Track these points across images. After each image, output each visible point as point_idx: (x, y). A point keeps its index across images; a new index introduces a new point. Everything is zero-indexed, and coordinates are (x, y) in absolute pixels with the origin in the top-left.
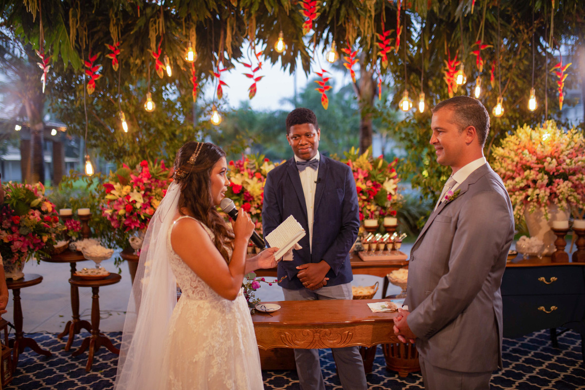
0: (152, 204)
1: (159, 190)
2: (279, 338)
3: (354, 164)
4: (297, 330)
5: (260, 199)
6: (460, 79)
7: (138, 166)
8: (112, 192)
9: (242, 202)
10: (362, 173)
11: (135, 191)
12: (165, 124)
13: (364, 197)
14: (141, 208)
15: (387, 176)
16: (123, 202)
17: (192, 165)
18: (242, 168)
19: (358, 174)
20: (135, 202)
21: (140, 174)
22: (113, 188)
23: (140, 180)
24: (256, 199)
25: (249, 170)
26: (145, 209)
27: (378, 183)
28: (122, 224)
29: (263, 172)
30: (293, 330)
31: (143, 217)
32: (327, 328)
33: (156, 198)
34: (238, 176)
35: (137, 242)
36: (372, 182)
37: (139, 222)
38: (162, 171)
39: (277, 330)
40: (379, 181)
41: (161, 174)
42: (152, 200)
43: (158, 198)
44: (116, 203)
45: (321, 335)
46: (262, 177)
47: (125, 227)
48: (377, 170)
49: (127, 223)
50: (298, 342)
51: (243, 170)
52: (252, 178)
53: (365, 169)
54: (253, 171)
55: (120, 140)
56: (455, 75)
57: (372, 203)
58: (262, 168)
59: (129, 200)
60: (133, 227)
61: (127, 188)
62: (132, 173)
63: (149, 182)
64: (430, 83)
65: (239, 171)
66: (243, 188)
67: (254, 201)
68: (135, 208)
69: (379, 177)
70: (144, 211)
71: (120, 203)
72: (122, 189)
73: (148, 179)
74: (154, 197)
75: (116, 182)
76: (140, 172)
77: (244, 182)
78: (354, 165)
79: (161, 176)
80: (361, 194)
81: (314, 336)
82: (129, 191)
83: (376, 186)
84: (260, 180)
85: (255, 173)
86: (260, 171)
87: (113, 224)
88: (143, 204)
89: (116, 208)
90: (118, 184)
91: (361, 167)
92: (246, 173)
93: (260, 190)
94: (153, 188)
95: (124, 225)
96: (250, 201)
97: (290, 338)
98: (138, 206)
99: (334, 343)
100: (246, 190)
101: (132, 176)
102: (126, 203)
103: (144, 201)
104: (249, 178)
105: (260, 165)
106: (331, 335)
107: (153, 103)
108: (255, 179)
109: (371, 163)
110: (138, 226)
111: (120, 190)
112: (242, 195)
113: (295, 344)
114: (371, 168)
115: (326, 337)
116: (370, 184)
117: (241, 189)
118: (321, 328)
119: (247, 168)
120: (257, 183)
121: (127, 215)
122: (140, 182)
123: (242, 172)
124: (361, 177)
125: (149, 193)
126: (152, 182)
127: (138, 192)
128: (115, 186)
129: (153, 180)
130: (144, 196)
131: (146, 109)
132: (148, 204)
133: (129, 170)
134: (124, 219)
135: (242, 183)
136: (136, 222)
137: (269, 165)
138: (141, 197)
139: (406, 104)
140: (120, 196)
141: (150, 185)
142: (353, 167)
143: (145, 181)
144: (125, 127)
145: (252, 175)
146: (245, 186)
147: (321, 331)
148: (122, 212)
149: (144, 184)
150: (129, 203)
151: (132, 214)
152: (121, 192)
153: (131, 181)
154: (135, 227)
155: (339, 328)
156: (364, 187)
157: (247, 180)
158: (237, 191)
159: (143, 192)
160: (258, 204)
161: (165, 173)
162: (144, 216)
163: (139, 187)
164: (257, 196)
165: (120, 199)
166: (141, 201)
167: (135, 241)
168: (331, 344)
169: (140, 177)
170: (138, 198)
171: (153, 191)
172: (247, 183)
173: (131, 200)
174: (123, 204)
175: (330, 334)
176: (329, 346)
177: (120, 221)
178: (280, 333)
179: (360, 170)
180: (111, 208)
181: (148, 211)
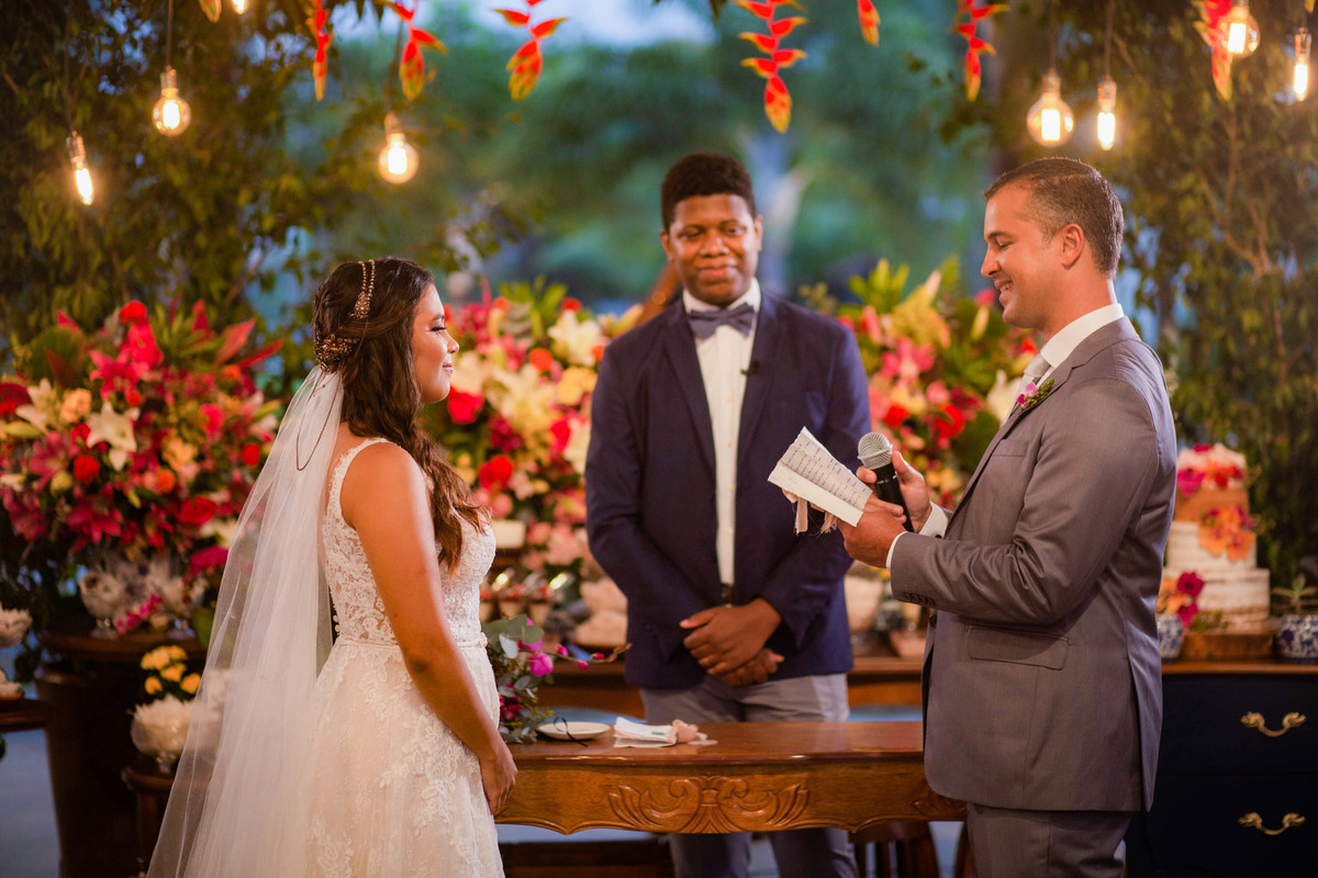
0: (166, 456)
1: (191, 407)
2: (605, 801)
3: (887, 322)
4: (655, 780)
5: (544, 445)
6: (1237, 36)
7: (113, 322)
8: (22, 411)
9: (481, 453)
10: (916, 358)
11: (108, 407)
12: (193, 167)
13: (916, 442)
14: (126, 467)
15: (999, 366)
16: (61, 445)
17: (363, 320)
18: (483, 334)
19: (899, 357)
20: (105, 447)
21: (120, 350)
22: (27, 401)
23: (125, 371)
24: (531, 443)
25: (509, 342)
26: (141, 471)
27: (969, 392)
28: (55, 527)
29: (558, 348)
30: (643, 778)
31: (135, 500)
32: (739, 775)
33: (180, 435)
34: (469, 360)
35: (107, 589)
36: (949, 387)
37: (119, 517)
38: (201, 340)
39: (600, 778)
40: (975, 386)
41: (198, 348)
42: (164, 441)
43: (187, 434)
44: (35, 450)
45: (723, 794)
46: (555, 367)
47: (69, 536)
48: (967, 347)
49: (77, 520)
50: (656, 815)
51: (488, 340)
52: (518, 370)
53: (925, 344)
54: (525, 344)
55: (40, 224)
56: (1223, 26)
57: (943, 461)
58: (554, 332)
59: (85, 438)
60: (97, 536)
61: (77, 400)
62: (92, 347)
63: (158, 376)
64: (1176, 32)
65: (469, 345)
66: (487, 404)
67: (524, 449)
68: (107, 469)
69: (975, 371)
70: (136, 480)
71: (51, 451)
72: (61, 399)
73: (153, 367)
74: (173, 432)
75: (36, 381)
76: (118, 341)
77: (490, 384)
78: (886, 328)
79: (194, 356)
80: (904, 431)
81: (702, 796)
82: (86, 408)
83: (959, 401)
84: (547, 376)
85: (528, 351)
86: (546, 343)
87: (21, 527)
88: (135, 456)
89: (36, 467)
90: (45, 384)
91: (911, 334)
92: (496, 350)
93: (546, 410)
94: (169, 400)
95: (64, 527)
96: (513, 453)
97: (636, 801)
98: (117, 460)
99: (756, 818)
100: (497, 412)
101: (97, 357)
102: (74, 451)
103: (139, 445)
104: (506, 368)
105: (548, 323)
106: (750, 796)
107: (184, 106)
108: (531, 372)
109: (948, 319)
110: (115, 531)
111: (53, 406)
112: (486, 429)
113: (649, 819)
114: (944, 337)
115: (736, 799)
116: (940, 395)
117: (478, 408)
118: (722, 774)
119: (502, 334)
120: (537, 387)
121: (78, 491)
122: (123, 377)
123: (483, 348)
124: (909, 369)
125: (154, 417)
126: (166, 376)
127: (118, 411)
128: (33, 392)
129: (173, 369)
130: (139, 426)
131: (158, 126)
132: (152, 457)
133: (76, 333)
134: (65, 509)
135: (485, 387)
136: (110, 519)
137: (580, 320)
138: (129, 430)
139: (1050, 122)
140: (50, 428)
141: (160, 387)
142: (883, 332)
143: (145, 374)
144: (84, 184)
145: (519, 359)
146: (492, 397)
147: (721, 782)
148: (61, 481)
149: (138, 384)
150: (86, 450)
151: (92, 489)
152: (57, 414)
153: (94, 374)
154: (104, 536)
155: (772, 774)
156: (915, 404)
157: (502, 376)
158: (462, 415)
159: (134, 413)
160: (539, 462)
161: (208, 346)
162: (141, 497)
163: (120, 396)
164: (537, 435)
165: (53, 437)
166: (130, 444)
167: (100, 587)
168: (748, 820)
169: (122, 359)
170: (116, 433)
171: (171, 408)
172: (502, 387)
173: (92, 440)
174: (62, 455)
175: (747, 791)
176: (743, 825)
177: (52, 514)
178: (608, 788)
179: (907, 347)
180: (16, 470)
181: (150, 480)
